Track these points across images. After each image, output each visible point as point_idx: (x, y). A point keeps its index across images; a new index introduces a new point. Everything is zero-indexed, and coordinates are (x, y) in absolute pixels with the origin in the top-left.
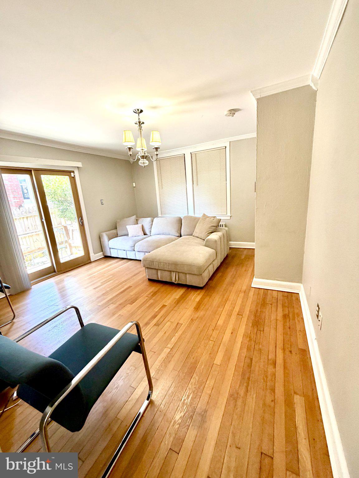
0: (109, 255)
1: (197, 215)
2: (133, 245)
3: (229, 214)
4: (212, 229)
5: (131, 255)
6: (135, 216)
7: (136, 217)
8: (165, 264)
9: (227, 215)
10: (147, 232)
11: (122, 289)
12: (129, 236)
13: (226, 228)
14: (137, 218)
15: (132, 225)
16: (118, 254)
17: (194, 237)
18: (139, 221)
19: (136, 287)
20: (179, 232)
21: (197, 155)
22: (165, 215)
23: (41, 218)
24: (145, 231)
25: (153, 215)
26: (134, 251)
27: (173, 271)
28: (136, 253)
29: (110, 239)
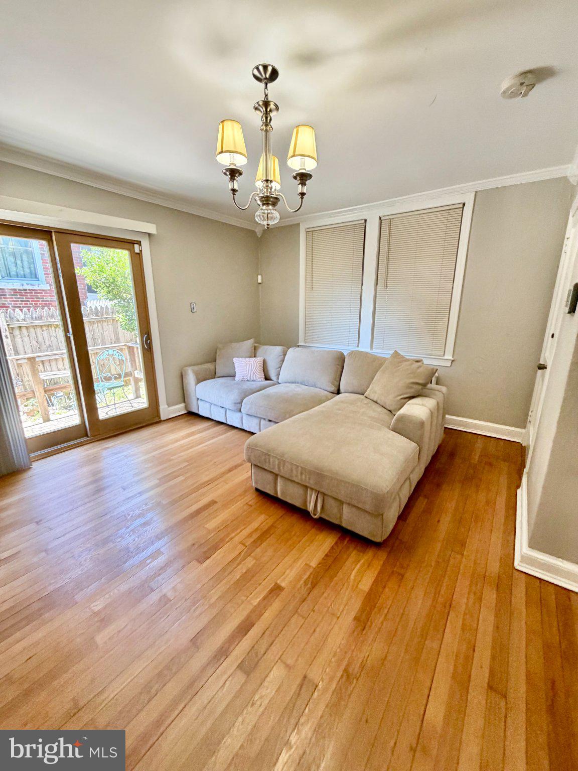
0: (195, 411)
1: (377, 351)
2: (239, 401)
3: (449, 356)
4: (413, 390)
5: (234, 419)
6: (252, 341)
7: (256, 343)
8: (294, 467)
9: (446, 357)
10: (272, 375)
11: (195, 507)
12: (236, 379)
13: (444, 389)
14: (256, 345)
15: (244, 359)
16: (210, 411)
17: (366, 401)
18: (259, 352)
19: (225, 506)
20: (337, 383)
21: (393, 223)
22: (312, 343)
23: (66, 331)
24: (267, 371)
25: (288, 341)
26: (240, 411)
27: (312, 489)
28: (244, 418)
29: (199, 380)
